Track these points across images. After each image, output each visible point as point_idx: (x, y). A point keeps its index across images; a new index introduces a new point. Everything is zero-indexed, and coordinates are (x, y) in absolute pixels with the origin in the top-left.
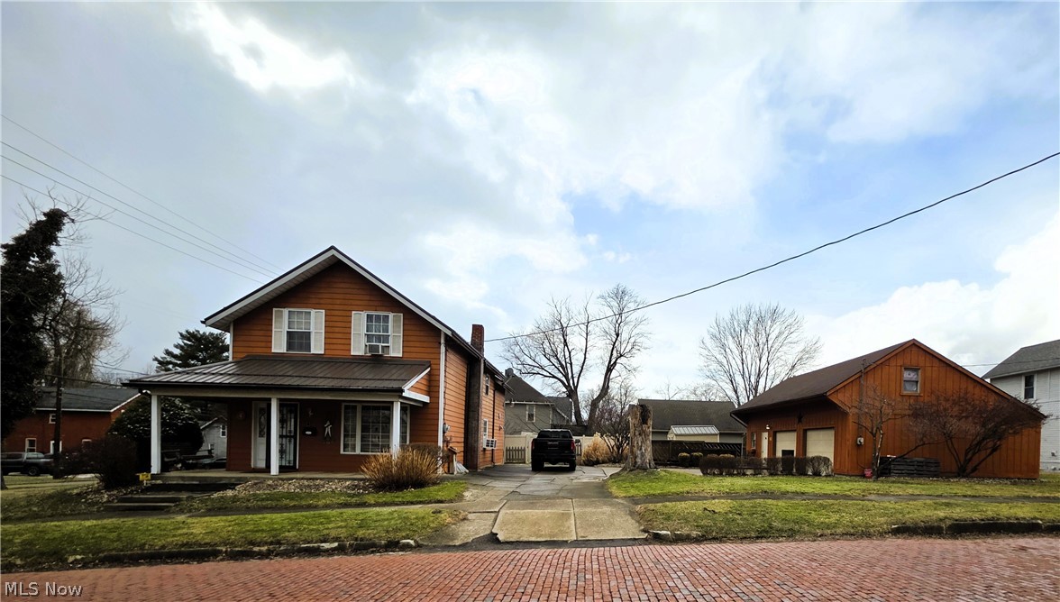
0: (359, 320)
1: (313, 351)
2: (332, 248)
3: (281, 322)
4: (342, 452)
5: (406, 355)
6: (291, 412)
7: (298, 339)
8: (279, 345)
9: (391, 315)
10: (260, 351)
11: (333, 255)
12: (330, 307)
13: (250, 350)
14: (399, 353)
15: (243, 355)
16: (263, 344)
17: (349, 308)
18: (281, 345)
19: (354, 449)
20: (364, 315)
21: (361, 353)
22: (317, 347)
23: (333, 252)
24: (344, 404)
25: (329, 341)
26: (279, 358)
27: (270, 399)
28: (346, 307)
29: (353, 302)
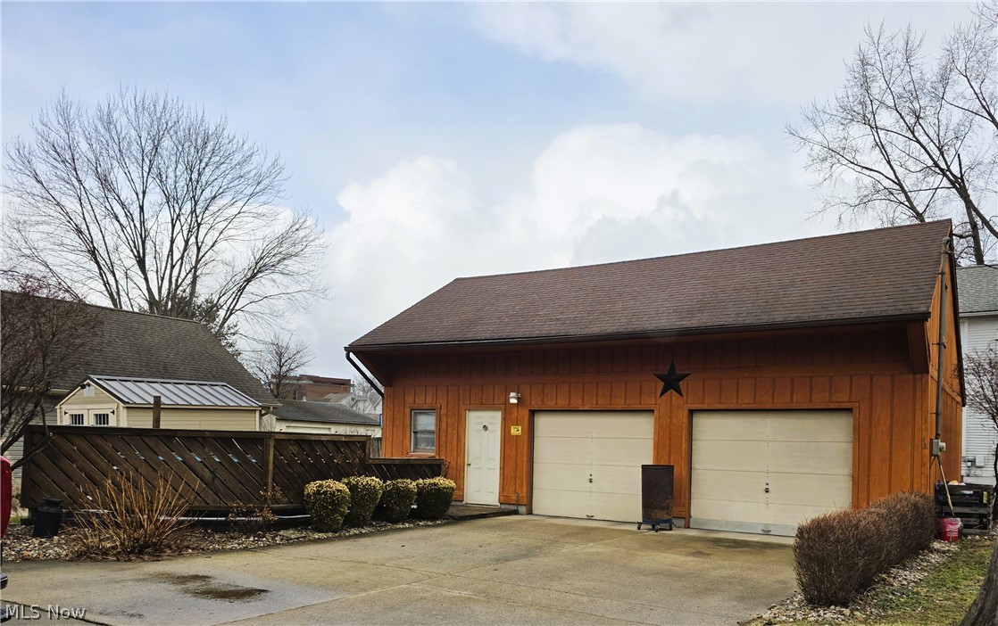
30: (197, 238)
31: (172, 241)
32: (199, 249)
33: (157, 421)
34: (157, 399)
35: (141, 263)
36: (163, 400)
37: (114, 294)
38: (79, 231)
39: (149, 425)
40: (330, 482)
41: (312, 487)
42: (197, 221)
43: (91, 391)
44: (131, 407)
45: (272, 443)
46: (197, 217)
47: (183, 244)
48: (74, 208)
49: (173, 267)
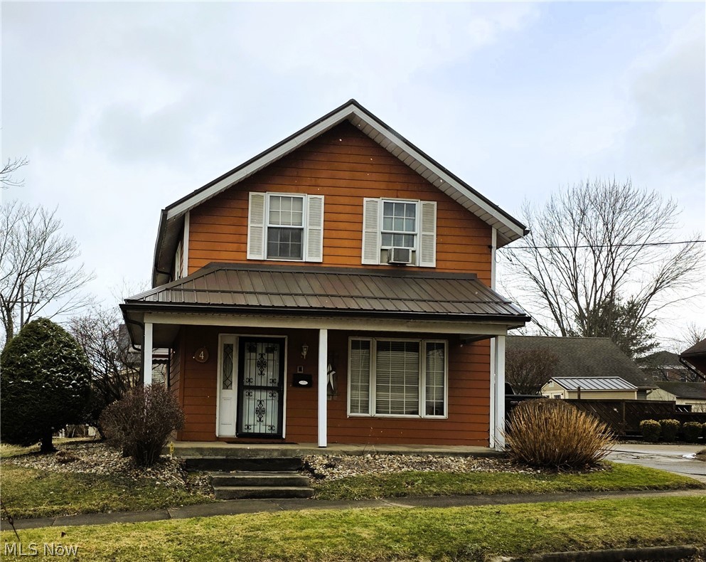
0: (374, 211)
1: (306, 257)
2: (353, 102)
3: (260, 214)
4: (349, 414)
5: (443, 265)
6: (269, 351)
7: (286, 240)
8: (257, 250)
9: (419, 205)
10: (226, 256)
11: (353, 115)
12: (333, 191)
13: (215, 255)
14: (432, 261)
15: (205, 263)
16: (234, 246)
17: (359, 192)
18: (259, 248)
19: (366, 409)
20: (380, 202)
21: (376, 261)
22: (312, 252)
23: (352, 109)
24: (351, 339)
25: (330, 242)
26: (255, 268)
27: (318, 331)
28: (353, 191)
29: (365, 184)
30: (612, 270)
31: (595, 275)
32: (614, 277)
33: (579, 396)
34: (579, 388)
35: (575, 294)
36: (581, 388)
37: (559, 317)
38: (535, 279)
39: (577, 398)
40: (651, 421)
41: (643, 422)
42: (612, 257)
43: (552, 385)
44: (570, 392)
45: (624, 404)
46: (612, 254)
47: (603, 276)
48: (532, 264)
49: (597, 291)
